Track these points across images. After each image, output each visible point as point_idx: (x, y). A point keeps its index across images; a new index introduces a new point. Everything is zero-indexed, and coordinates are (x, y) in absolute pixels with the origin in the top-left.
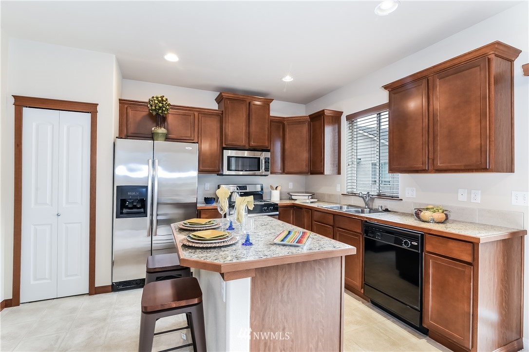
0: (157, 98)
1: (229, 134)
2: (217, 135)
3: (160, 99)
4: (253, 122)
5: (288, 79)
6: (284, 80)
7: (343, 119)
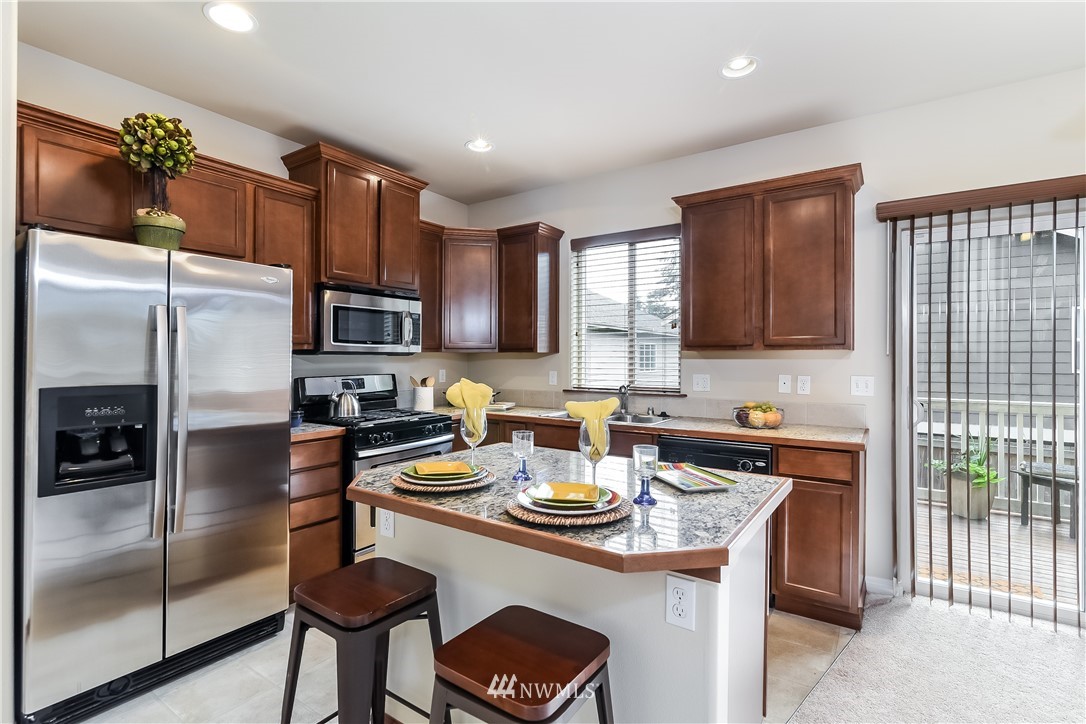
0: (159, 122)
1: (337, 252)
2: (303, 251)
3: (170, 126)
4: (388, 228)
5: (480, 146)
6: (471, 147)
7: (565, 245)
